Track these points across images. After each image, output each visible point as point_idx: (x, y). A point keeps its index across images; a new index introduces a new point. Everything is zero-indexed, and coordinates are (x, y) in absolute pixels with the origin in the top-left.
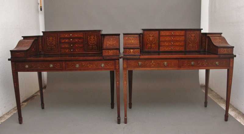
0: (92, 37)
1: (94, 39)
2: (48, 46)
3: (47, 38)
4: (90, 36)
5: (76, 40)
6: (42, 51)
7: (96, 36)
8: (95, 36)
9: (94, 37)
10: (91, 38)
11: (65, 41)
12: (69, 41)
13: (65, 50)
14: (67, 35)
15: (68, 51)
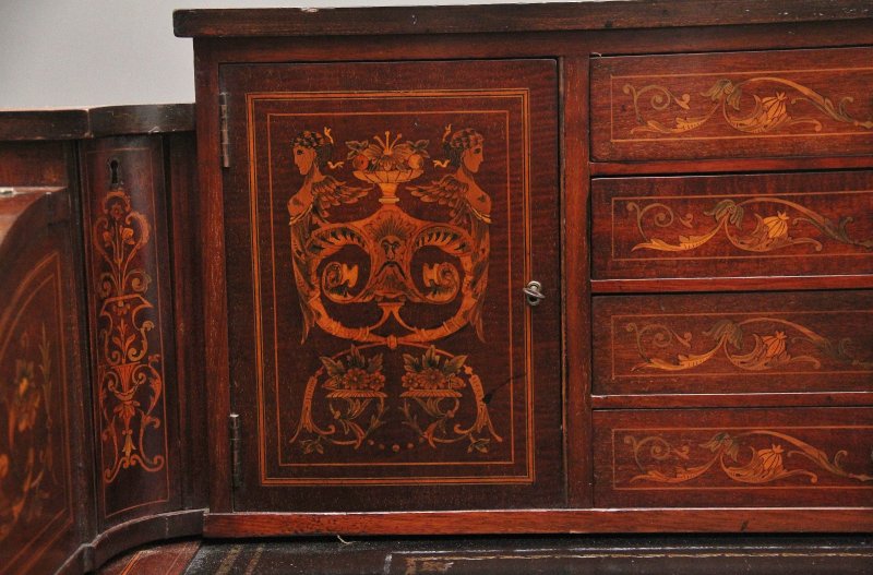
2: (319, 334)
3: (304, 160)
6: (155, 465)
11: (721, 243)
12: (823, 239)
13: (712, 445)
14: (771, 90)
15: (783, 473)
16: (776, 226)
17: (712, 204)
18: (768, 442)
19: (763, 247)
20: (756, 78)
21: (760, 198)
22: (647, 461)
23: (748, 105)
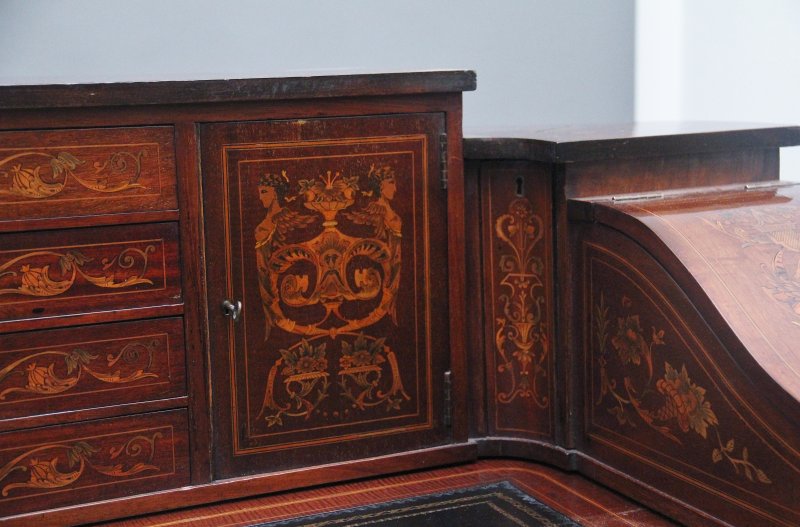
0: (331, 210)
1: (366, 231)
4: (282, 190)
5: (36, 282)
7: (389, 189)
8: (370, 184)
9: (359, 202)
10: (318, 228)
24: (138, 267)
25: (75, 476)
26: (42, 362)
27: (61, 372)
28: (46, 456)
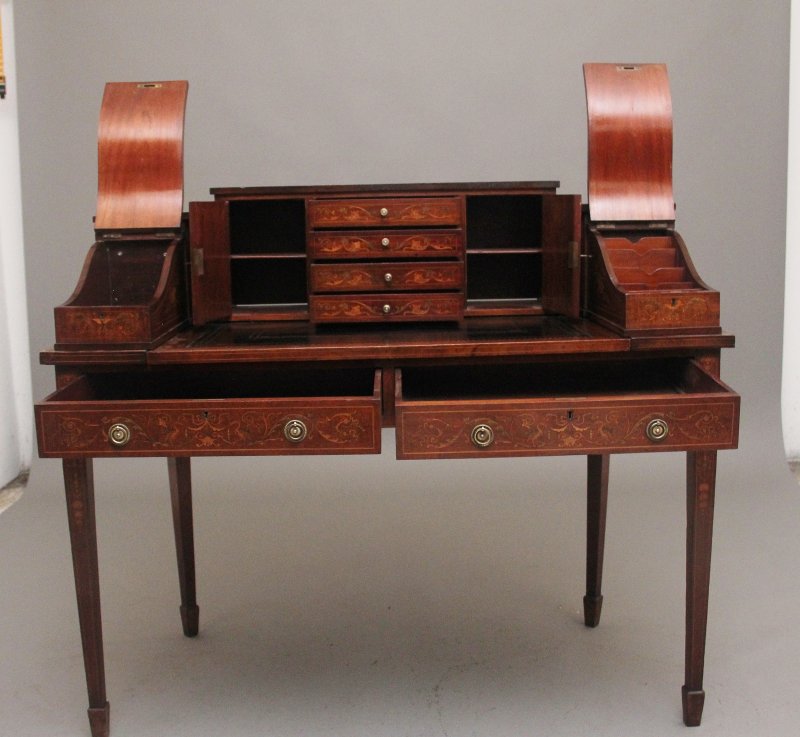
11: (343, 249)
12: (370, 248)
13: (341, 306)
14: (356, 209)
15: (360, 313)
16: (357, 245)
17: (340, 239)
18: (356, 304)
19: (354, 250)
20: (352, 207)
21: (353, 237)
22: (324, 310)
23: (349, 214)
24: (448, 243)
25: (426, 312)
26: (419, 273)
27: (424, 277)
28: (417, 304)
